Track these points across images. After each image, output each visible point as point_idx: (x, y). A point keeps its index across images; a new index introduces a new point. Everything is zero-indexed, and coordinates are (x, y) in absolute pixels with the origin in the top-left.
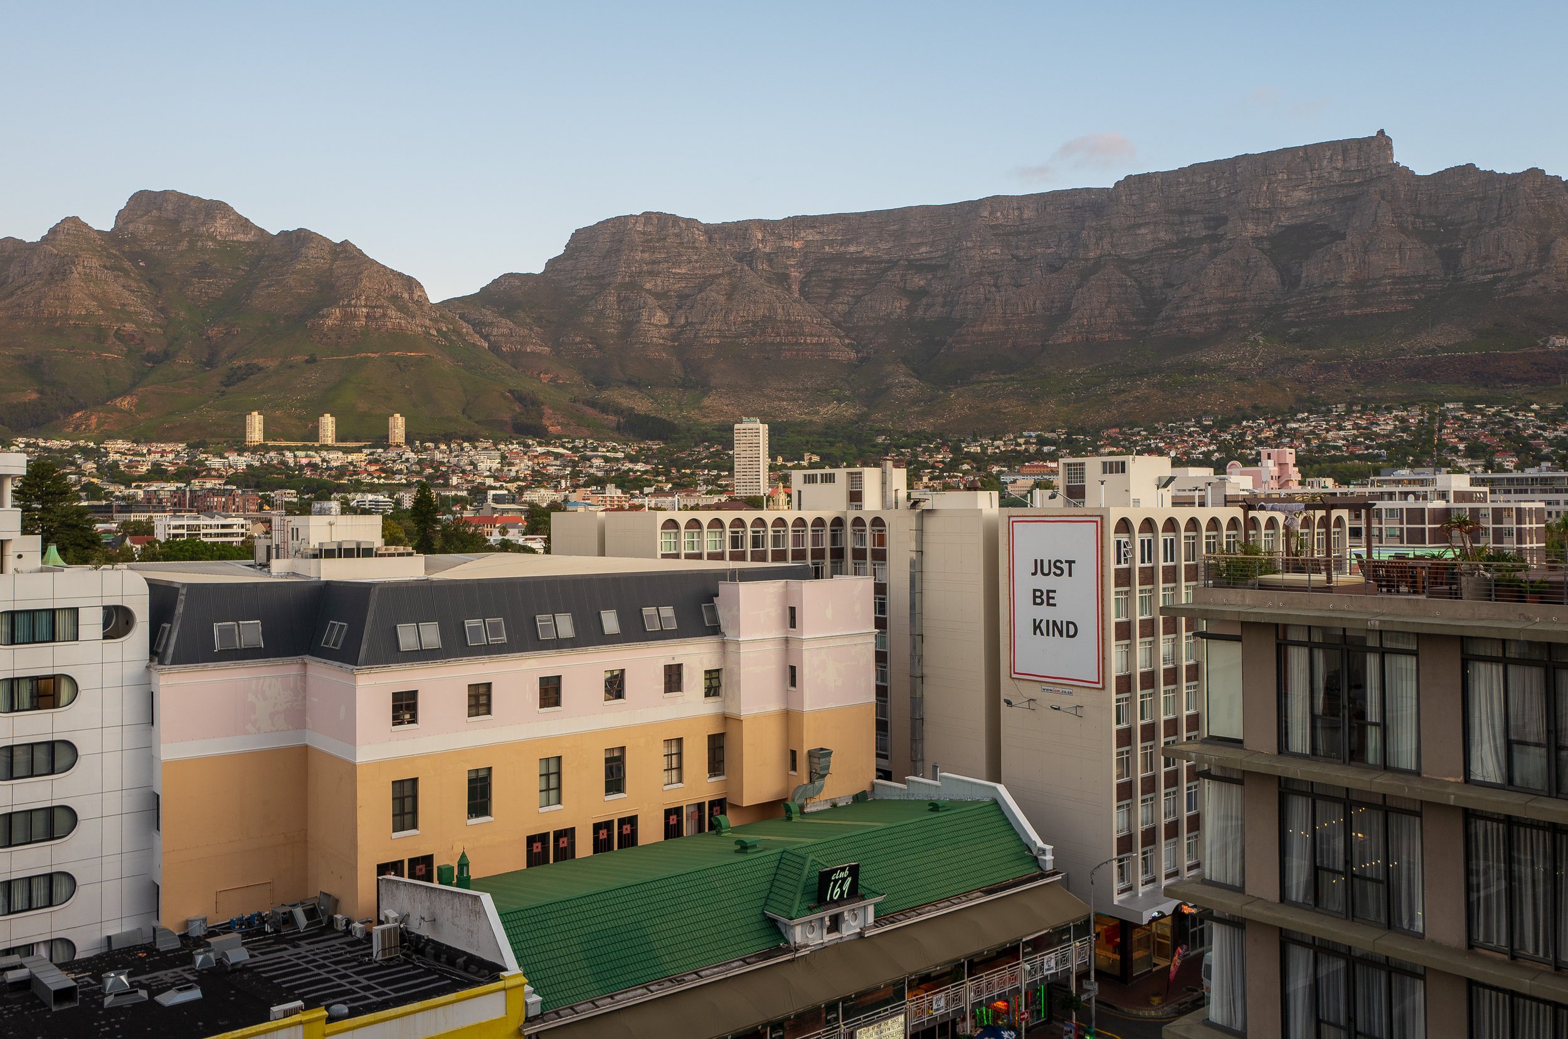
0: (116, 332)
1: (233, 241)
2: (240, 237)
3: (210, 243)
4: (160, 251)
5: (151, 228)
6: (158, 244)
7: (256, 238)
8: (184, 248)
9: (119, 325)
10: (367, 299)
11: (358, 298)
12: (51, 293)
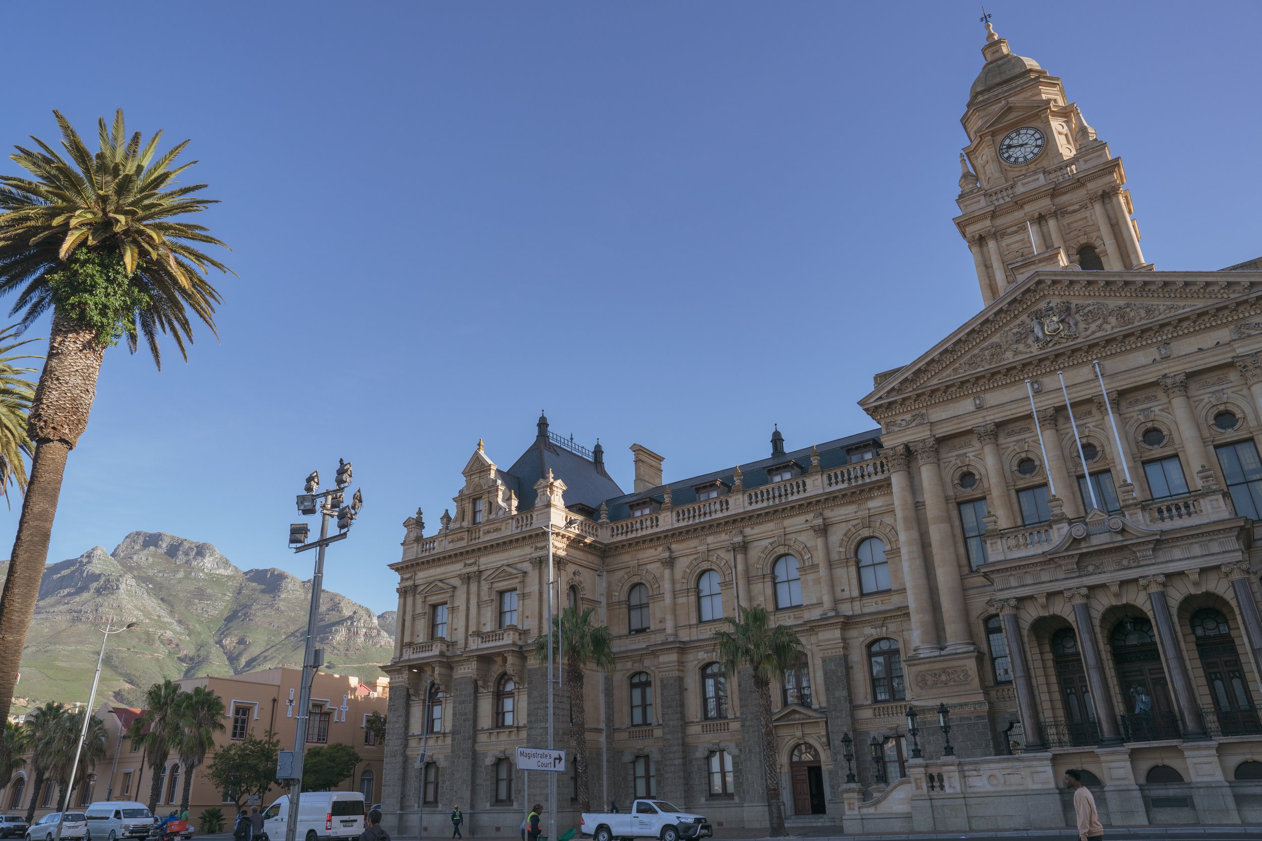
0: (159, 637)
1: (216, 574)
2: (222, 571)
3: (201, 574)
4: (161, 577)
5: (151, 560)
6: (159, 572)
7: (232, 573)
8: (181, 576)
9: (162, 631)
10: (364, 622)
11: (359, 621)
12: (106, 604)
